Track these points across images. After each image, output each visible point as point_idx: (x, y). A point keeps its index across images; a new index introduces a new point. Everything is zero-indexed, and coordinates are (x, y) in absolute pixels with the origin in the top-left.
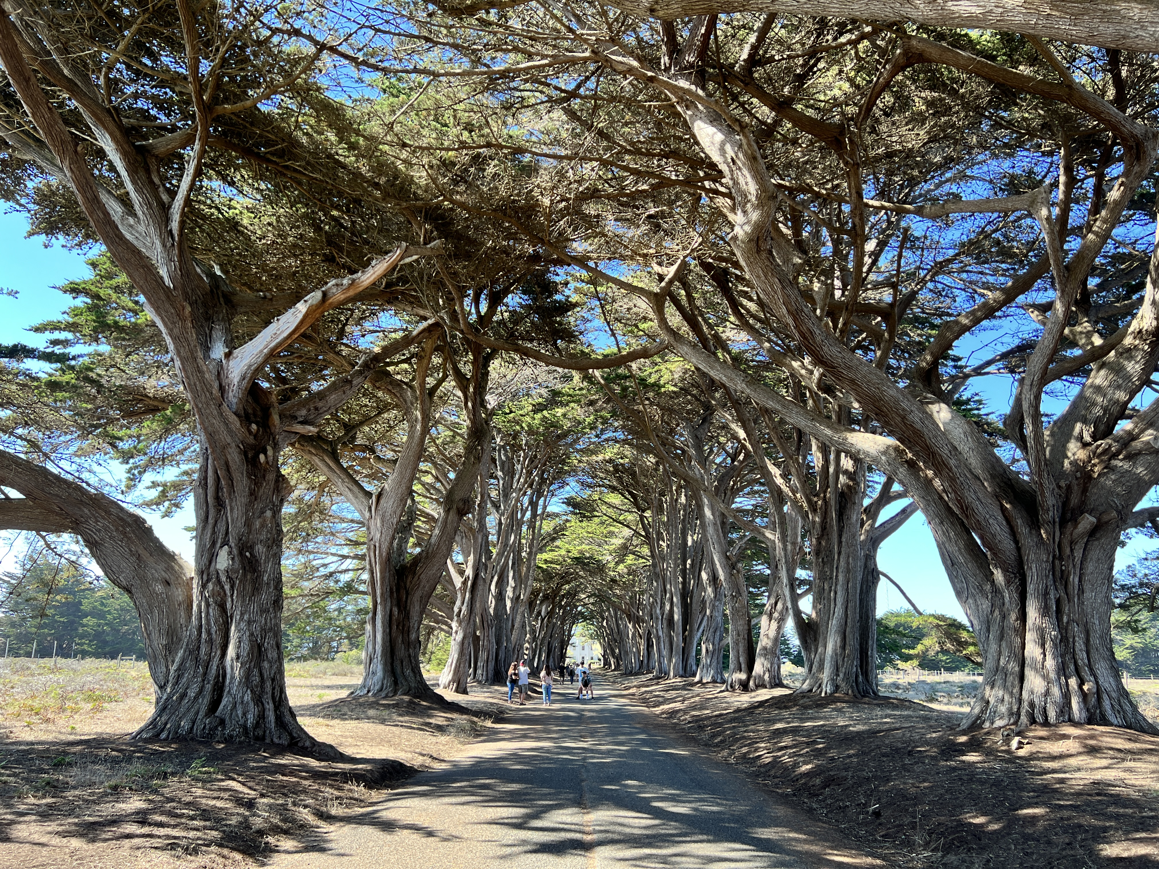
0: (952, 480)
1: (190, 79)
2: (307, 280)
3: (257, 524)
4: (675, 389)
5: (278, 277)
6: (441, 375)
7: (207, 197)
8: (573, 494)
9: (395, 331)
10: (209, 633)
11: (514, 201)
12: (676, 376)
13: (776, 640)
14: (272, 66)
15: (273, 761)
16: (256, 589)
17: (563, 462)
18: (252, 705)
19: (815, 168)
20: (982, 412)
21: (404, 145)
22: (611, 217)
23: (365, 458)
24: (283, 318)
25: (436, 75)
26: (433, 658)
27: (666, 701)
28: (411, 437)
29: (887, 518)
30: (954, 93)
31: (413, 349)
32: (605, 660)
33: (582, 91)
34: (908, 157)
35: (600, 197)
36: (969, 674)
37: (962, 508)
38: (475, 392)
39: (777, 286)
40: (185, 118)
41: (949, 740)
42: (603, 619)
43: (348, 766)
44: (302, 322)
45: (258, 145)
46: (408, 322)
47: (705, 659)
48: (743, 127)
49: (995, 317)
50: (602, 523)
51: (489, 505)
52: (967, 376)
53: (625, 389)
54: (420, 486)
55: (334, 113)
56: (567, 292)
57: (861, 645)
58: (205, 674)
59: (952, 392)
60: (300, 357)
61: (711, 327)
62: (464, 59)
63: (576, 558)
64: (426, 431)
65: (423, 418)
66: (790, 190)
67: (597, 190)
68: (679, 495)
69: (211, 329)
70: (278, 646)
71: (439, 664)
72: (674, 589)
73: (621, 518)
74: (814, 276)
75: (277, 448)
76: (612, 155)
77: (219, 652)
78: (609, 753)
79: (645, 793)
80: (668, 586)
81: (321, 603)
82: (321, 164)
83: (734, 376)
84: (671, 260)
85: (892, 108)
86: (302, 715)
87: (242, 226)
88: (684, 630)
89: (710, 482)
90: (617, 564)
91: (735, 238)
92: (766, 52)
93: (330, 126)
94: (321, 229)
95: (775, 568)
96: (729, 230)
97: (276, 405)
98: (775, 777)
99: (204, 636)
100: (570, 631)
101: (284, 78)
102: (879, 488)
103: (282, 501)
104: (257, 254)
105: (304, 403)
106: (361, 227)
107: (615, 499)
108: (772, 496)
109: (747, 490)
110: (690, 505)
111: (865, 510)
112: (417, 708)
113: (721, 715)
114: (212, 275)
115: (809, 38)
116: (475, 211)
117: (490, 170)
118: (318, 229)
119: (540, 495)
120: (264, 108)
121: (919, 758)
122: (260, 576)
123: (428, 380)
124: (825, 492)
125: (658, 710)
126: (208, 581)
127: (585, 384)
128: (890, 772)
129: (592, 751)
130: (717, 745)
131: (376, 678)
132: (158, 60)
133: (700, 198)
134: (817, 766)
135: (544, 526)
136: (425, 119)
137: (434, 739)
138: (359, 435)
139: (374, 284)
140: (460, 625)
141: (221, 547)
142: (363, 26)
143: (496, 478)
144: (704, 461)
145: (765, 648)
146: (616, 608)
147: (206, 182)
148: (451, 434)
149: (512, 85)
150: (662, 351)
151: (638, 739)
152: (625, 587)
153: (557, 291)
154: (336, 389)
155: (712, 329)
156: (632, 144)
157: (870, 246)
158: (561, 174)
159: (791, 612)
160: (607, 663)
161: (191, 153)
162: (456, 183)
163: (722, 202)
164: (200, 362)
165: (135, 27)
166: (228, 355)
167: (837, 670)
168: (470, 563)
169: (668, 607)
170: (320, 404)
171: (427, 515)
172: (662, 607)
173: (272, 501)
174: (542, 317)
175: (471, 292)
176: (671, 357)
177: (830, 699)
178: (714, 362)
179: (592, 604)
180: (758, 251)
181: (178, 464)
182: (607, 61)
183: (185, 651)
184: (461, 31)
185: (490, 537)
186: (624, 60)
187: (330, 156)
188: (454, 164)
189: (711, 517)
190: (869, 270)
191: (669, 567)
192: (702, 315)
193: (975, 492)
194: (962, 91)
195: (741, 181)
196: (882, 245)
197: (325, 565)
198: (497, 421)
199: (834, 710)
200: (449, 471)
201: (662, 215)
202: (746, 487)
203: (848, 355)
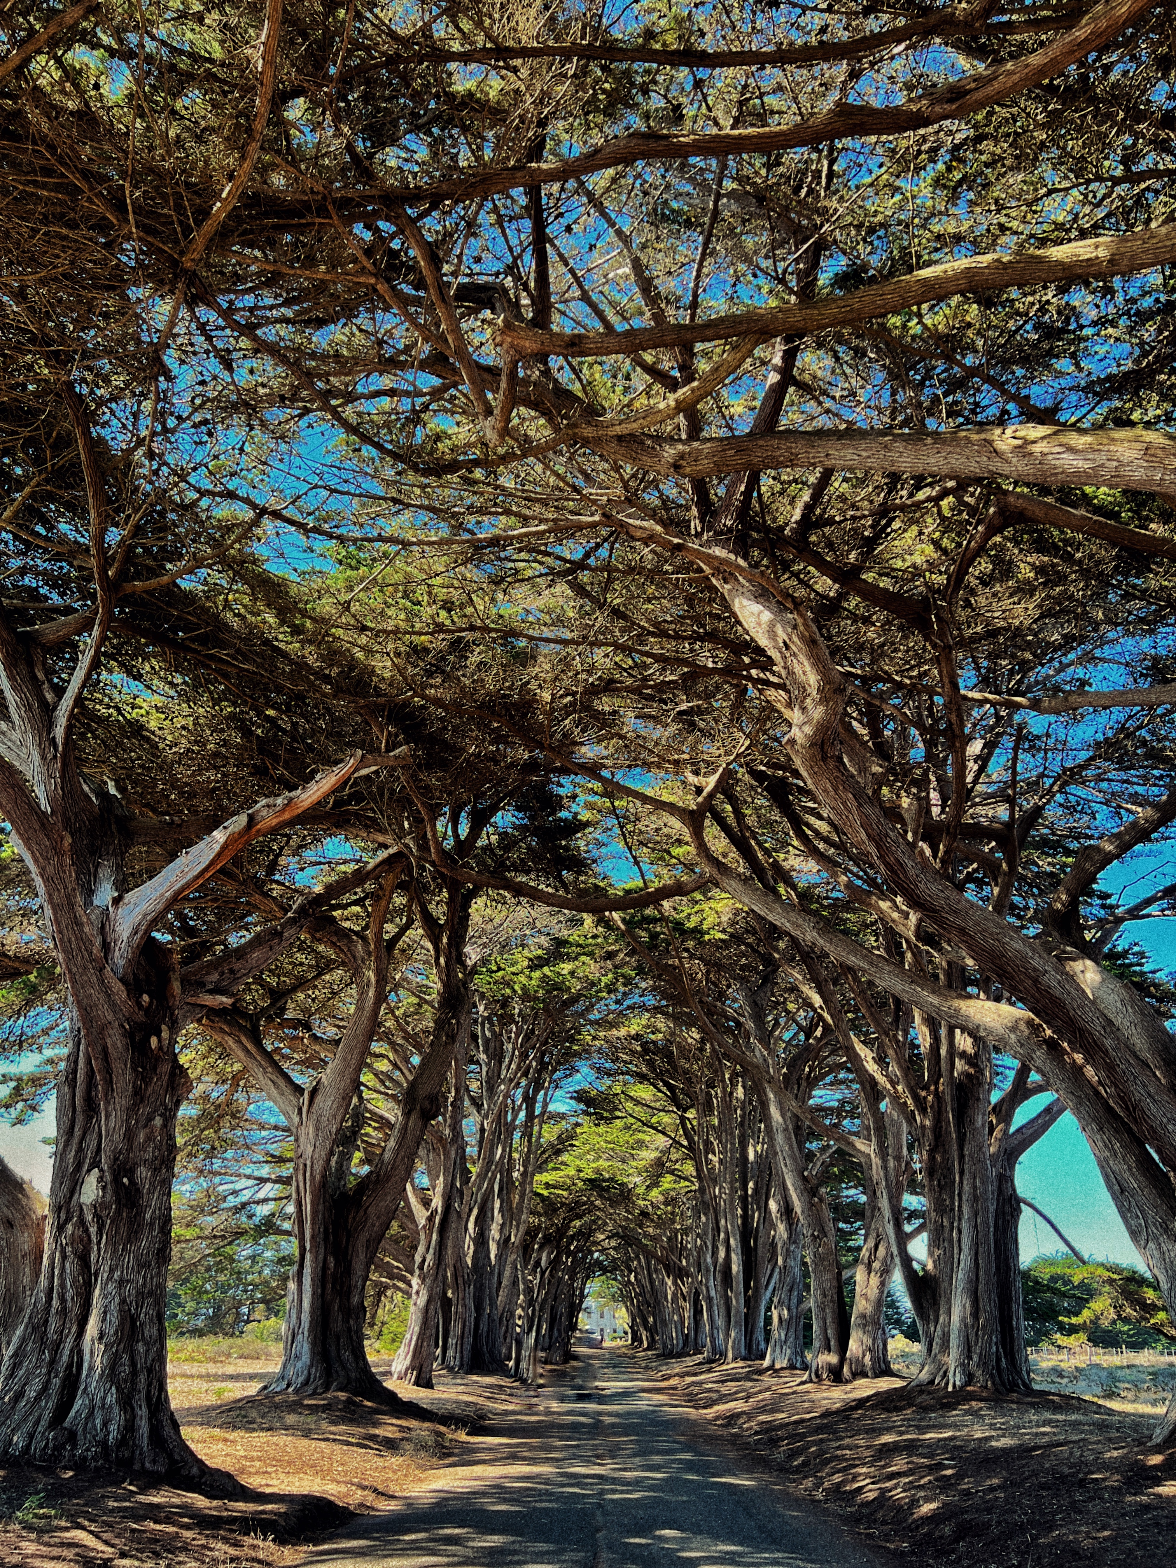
0: (1109, 1068)
1: (93, 551)
2: (229, 799)
3: (142, 1137)
4: (723, 936)
5: (192, 795)
6: (404, 919)
7: (105, 695)
8: (587, 1087)
9: (345, 862)
10: (63, 1300)
11: (505, 696)
12: (724, 919)
13: (879, 1303)
14: (199, 535)
15: (141, 1498)
16: (133, 1235)
17: (572, 1040)
18: (116, 1410)
19: (896, 650)
20: (1146, 968)
21: (364, 628)
22: (630, 714)
23: (296, 1038)
24: (194, 850)
25: (406, 544)
26: (385, 1330)
27: (723, 1398)
28: (360, 1008)
29: (1024, 1122)
30: (1068, 558)
31: (370, 886)
32: (634, 1334)
33: (591, 561)
34: (1015, 636)
35: (617, 690)
36: (1162, 1354)
37: (1127, 1108)
38: (449, 944)
39: (852, 804)
40: (84, 598)
41: (1137, 1461)
42: (630, 1272)
43: (251, 1507)
44: (219, 855)
45: (174, 630)
46: (363, 850)
47: (777, 1333)
48: (797, 604)
49: (1150, 840)
50: (628, 1128)
51: (467, 1103)
52: (1119, 921)
53: (654, 936)
54: (371, 1076)
55: (274, 591)
56: (575, 808)
57: (1001, 1310)
58: (53, 1362)
59: (1102, 941)
60: (215, 900)
61: (767, 852)
62: (442, 524)
63: (590, 1180)
64: (381, 998)
65: (377, 981)
66: (864, 679)
67: (612, 681)
68: (734, 1085)
69: (97, 866)
70: (160, 1317)
71: (394, 1341)
72: (730, 1225)
73: (654, 1120)
74: (901, 788)
75: (175, 1028)
76: (630, 638)
77: (74, 1329)
78: (637, 1483)
79: (691, 1550)
80: (723, 1222)
81: (228, 1249)
82: (257, 654)
83: (800, 921)
84: (711, 767)
85: (991, 576)
86: (190, 1424)
87: (147, 730)
88: (747, 1287)
89: (777, 1070)
90: (649, 1188)
91: (792, 742)
92: (824, 511)
93: (268, 605)
94: (252, 733)
95: (873, 1196)
96: (786, 729)
97: (178, 967)
98: (884, 1523)
99: (55, 1303)
100: (582, 1290)
101: (213, 548)
102: (1011, 1074)
103: (177, 1104)
104: (166, 767)
105: (215, 965)
106: (305, 730)
107: (644, 1092)
108: (864, 1089)
109: (828, 1079)
110: (750, 1103)
111: (994, 1109)
112: (359, 1410)
113: (803, 1421)
114: (103, 794)
115: (878, 495)
116: (455, 708)
117: (474, 659)
118: (247, 733)
119: (539, 1086)
120: (185, 584)
121: (1096, 1491)
122: (141, 1213)
123: (388, 927)
124: (937, 1083)
125: (710, 1413)
126: (68, 1220)
127: (601, 929)
128: (1054, 1513)
129: (614, 1481)
130: (797, 1470)
131: (299, 1364)
132: (53, 527)
133: (745, 690)
134: (945, 1505)
135: (544, 1133)
136: (392, 596)
137: (380, 1462)
138: (290, 1005)
139: (319, 803)
140: (423, 1281)
141: (89, 1171)
142: (316, 486)
143: (477, 1063)
144: (766, 1038)
145: (863, 1316)
146: (649, 1255)
147: (104, 675)
148: (416, 1000)
149: (502, 555)
150: (704, 886)
151: (680, 1461)
152: (661, 1223)
153: (561, 807)
154: (260, 944)
155: (770, 856)
156: (656, 624)
157: (976, 747)
158: (567, 663)
159: (897, 1260)
160: (636, 1338)
161: (88, 641)
162: (430, 674)
163: (776, 696)
164: (80, 911)
165: (27, 490)
166: (117, 901)
167: (969, 1350)
168: (439, 1189)
169: (722, 1254)
170: (237, 966)
171: (381, 1119)
172: (715, 1254)
173: (163, 1104)
174: (542, 841)
175: (446, 809)
176: (715, 892)
177: (960, 1397)
178: (774, 902)
179: (614, 1248)
180: (824, 759)
181: (40, 1049)
182: (622, 526)
183: (26, 1327)
184: (439, 491)
185: (468, 1149)
186: (645, 524)
187: (267, 642)
188: (426, 650)
189: (780, 1120)
190: (975, 781)
191: (721, 1192)
192: (755, 839)
193: (1145, 1086)
194: (1079, 555)
195: (797, 669)
196: (990, 746)
197: (235, 1193)
198: (480, 982)
199: (967, 1412)
200: (412, 1053)
201: (699, 711)
202: (827, 1074)
203: (954, 895)
